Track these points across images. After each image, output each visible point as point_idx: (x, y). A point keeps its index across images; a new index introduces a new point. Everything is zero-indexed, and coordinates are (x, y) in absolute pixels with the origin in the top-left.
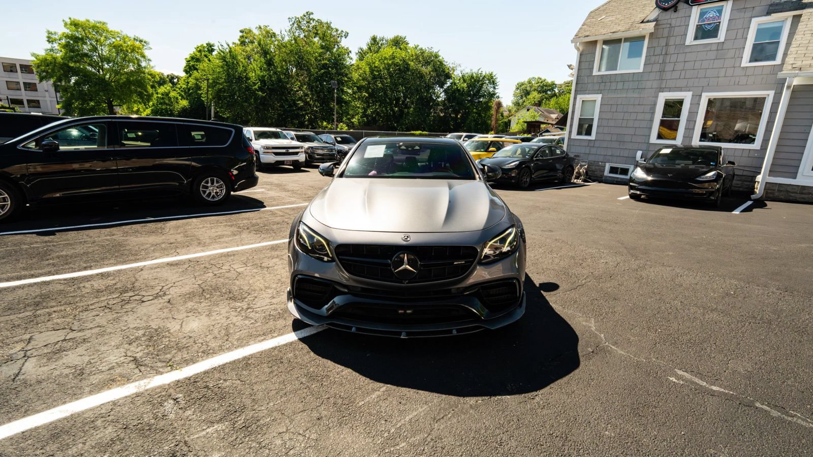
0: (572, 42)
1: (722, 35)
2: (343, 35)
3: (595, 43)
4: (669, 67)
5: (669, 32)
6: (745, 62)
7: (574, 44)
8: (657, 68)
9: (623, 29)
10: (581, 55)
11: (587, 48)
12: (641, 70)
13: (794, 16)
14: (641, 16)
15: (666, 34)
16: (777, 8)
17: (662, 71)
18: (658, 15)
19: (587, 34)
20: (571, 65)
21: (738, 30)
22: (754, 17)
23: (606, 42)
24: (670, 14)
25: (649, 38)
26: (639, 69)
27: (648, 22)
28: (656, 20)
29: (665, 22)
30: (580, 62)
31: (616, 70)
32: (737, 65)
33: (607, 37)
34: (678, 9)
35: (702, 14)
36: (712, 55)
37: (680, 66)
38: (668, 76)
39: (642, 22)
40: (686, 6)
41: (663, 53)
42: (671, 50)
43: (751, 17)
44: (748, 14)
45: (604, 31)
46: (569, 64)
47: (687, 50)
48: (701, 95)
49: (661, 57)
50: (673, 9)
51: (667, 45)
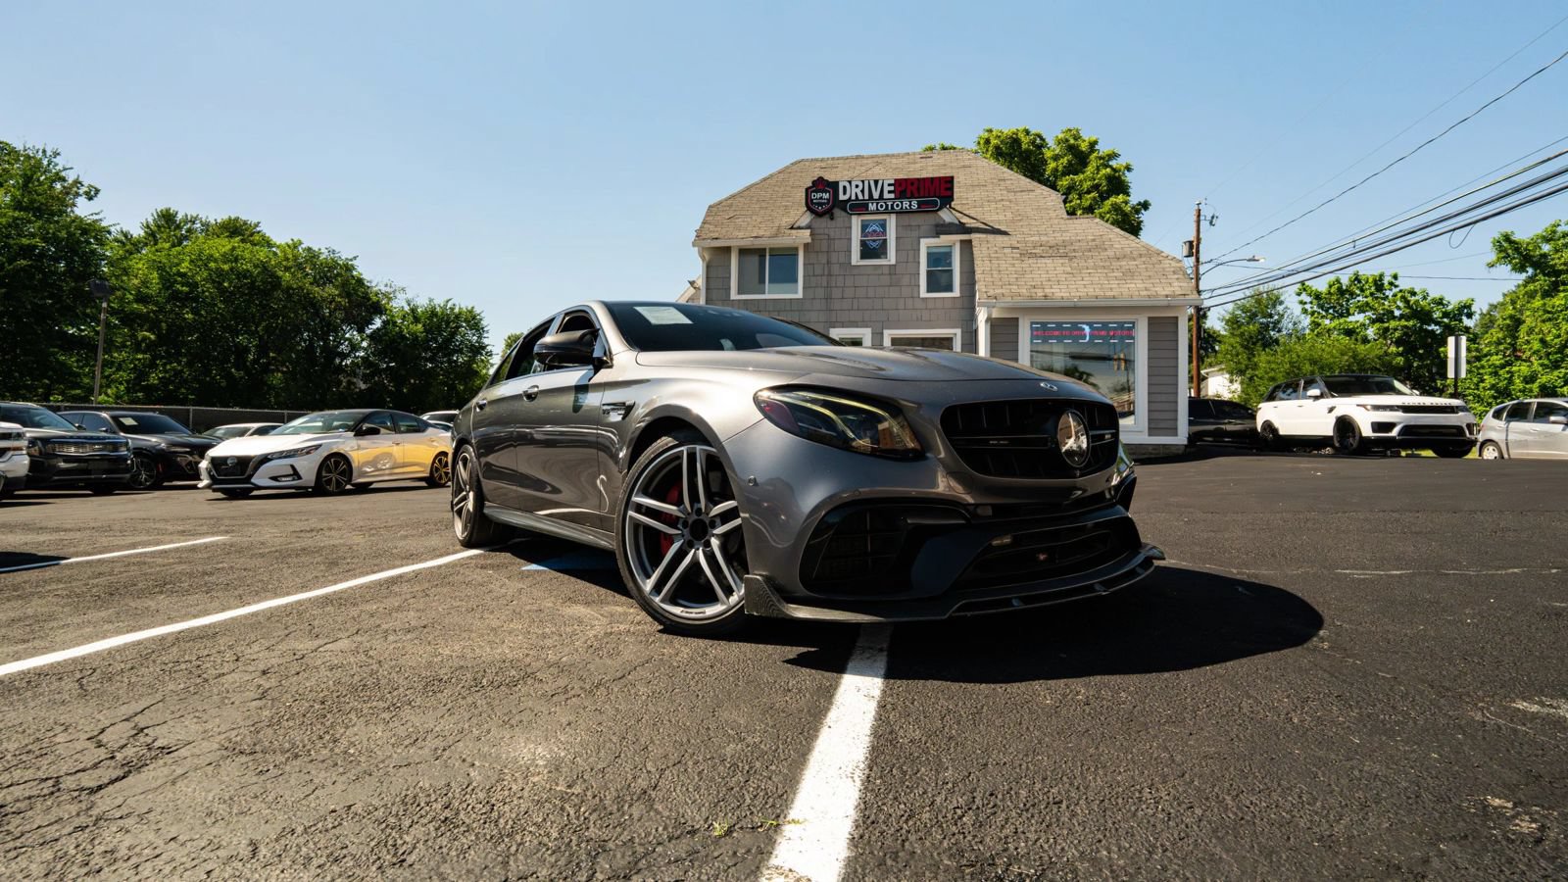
0: (694, 245)
1: (892, 257)
2: (81, 192)
3: (727, 250)
4: (836, 293)
5: (829, 246)
6: (923, 293)
7: (696, 249)
8: (820, 293)
9: (768, 234)
10: (708, 267)
11: (717, 257)
12: (800, 295)
13: (962, 241)
14: (787, 221)
15: (825, 249)
16: (943, 229)
17: (828, 298)
18: (811, 222)
19: (716, 235)
20: (694, 282)
21: (908, 251)
22: (924, 237)
23: (744, 252)
24: (824, 222)
25: (804, 252)
26: (796, 293)
27: (799, 228)
28: (808, 227)
29: (822, 231)
30: (708, 278)
31: (764, 293)
32: (916, 295)
33: (747, 243)
34: (835, 215)
35: (864, 227)
36: (886, 280)
37: (849, 293)
38: (836, 305)
39: (792, 228)
40: (843, 213)
41: (826, 273)
42: (836, 269)
43: (920, 237)
44: (915, 234)
45: (741, 235)
46: (691, 280)
47: (855, 272)
48: (882, 334)
49: (825, 278)
50: (827, 216)
51: (828, 263)
